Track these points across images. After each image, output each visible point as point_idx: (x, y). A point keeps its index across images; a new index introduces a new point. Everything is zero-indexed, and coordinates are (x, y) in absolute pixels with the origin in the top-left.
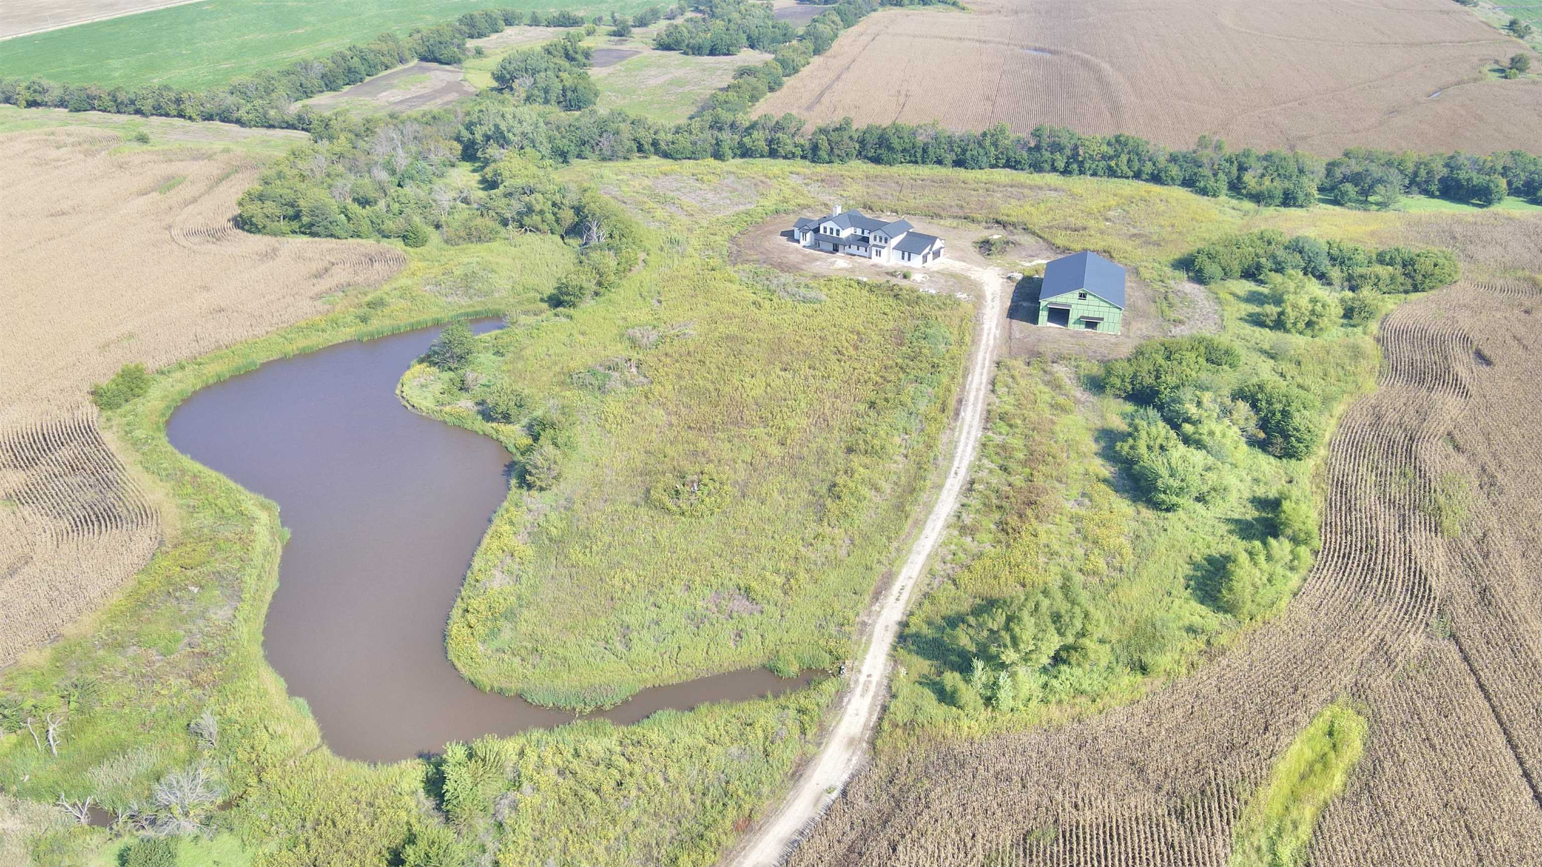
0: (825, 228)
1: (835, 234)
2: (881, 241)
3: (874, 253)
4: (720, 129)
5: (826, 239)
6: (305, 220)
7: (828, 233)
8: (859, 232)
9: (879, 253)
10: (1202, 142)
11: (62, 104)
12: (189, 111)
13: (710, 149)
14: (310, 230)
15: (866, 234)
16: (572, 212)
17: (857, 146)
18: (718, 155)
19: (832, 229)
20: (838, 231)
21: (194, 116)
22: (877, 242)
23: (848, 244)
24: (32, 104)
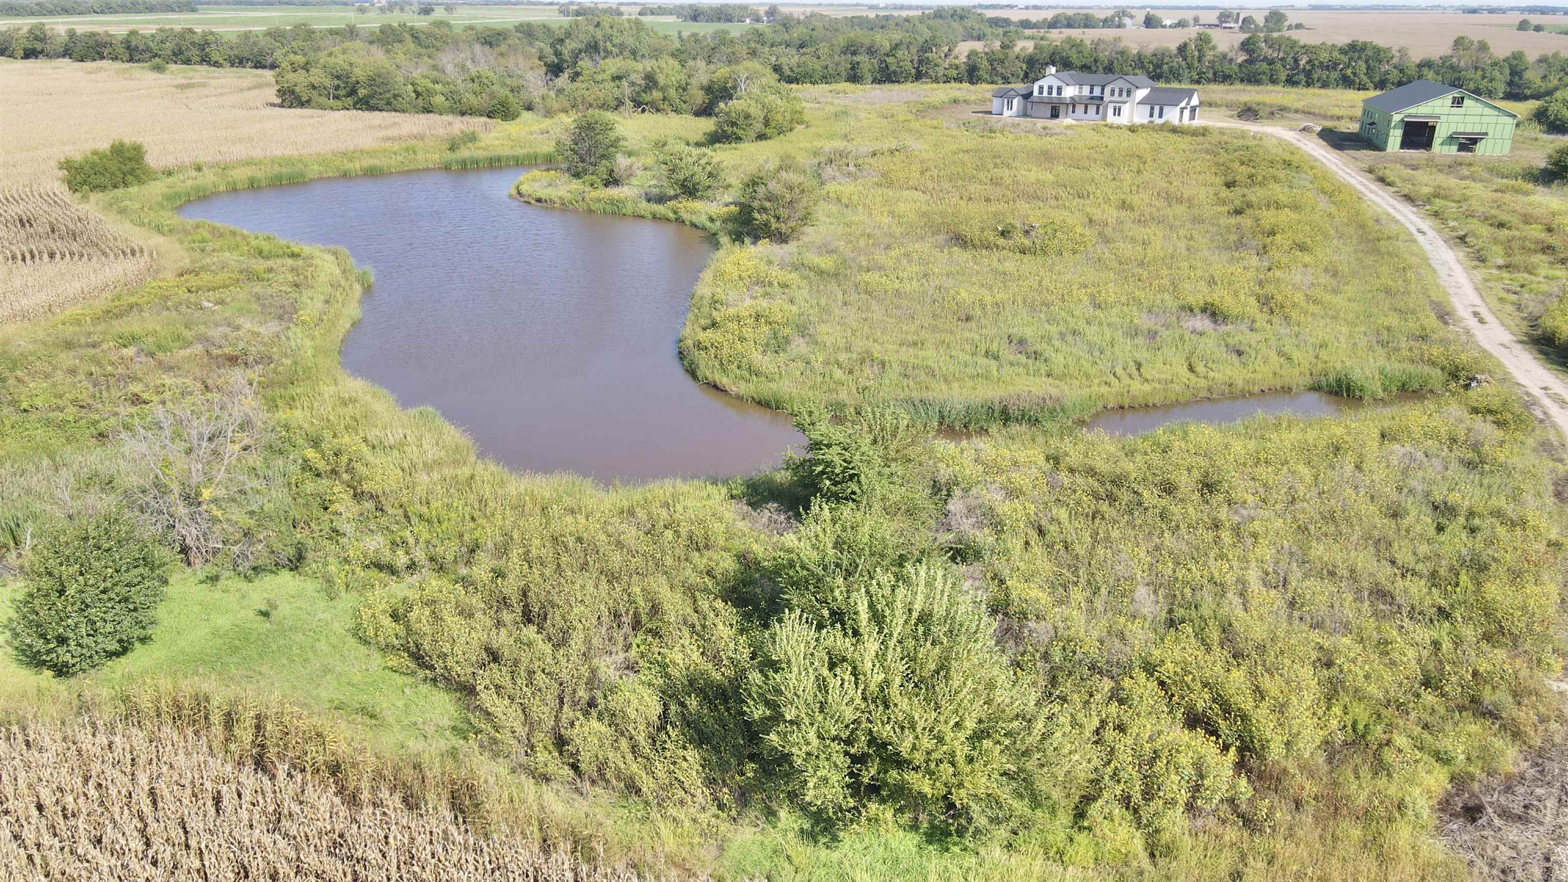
0: (1041, 88)
1: (1054, 94)
2: (1120, 95)
3: (1110, 111)
4: (854, 53)
5: (1041, 102)
6: (362, 92)
7: (1045, 94)
8: (1086, 91)
9: (1117, 112)
10: (1459, 43)
11: (67, 53)
12: (215, 56)
13: (844, 74)
14: (366, 104)
15: (1097, 92)
16: (701, 93)
17: (1024, 67)
18: (854, 78)
19: (1050, 88)
20: (1059, 89)
21: (221, 61)
22: (1116, 97)
23: (1073, 103)
24: (30, 54)
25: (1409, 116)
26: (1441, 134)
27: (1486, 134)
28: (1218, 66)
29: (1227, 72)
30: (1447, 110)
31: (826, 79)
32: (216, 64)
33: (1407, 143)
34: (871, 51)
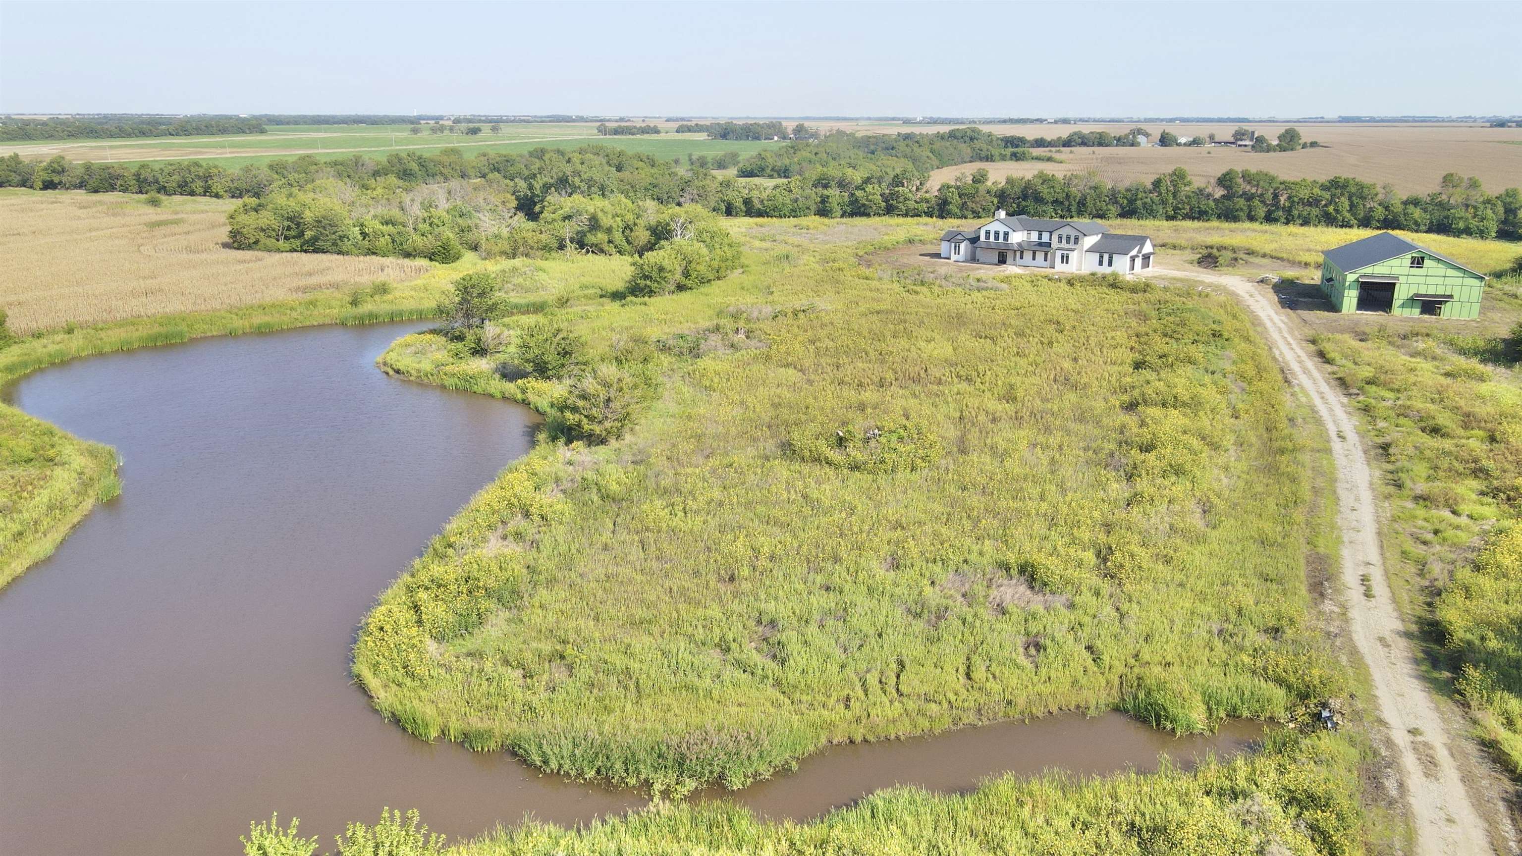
0: (988, 233)
1: (1001, 240)
2: (1068, 242)
3: (1058, 259)
4: (826, 186)
5: (988, 247)
6: (308, 234)
7: (992, 239)
8: (1034, 237)
9: (1065, 259)
11: (81, 185)
12: (217, 187)
13: (813, 208)
14: (313, 247)
15: (1045, 238)
16: (648, 233)
17: (996, 201)
18: (824, 212)
19: (997, 233)
20: (1006, 234)
21: (222, 193)
22: (1064, 245)
23: (1021, 250)
24: (49, 185)
25: (1364, 276)
26: (1401, 294)
27: (1451, 296)
28: (1194, 202)
29: (1203, 208)
30: (1406, 270)
31: (794, 213)
32: (217, 196)
33: (1364, 303)
34: (842, 185)
